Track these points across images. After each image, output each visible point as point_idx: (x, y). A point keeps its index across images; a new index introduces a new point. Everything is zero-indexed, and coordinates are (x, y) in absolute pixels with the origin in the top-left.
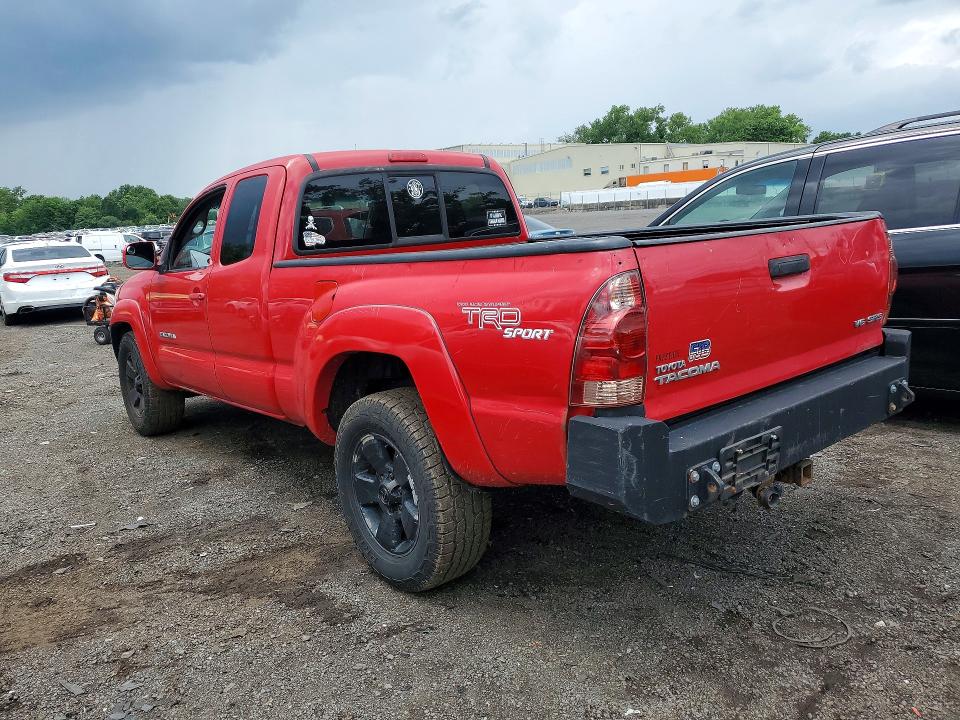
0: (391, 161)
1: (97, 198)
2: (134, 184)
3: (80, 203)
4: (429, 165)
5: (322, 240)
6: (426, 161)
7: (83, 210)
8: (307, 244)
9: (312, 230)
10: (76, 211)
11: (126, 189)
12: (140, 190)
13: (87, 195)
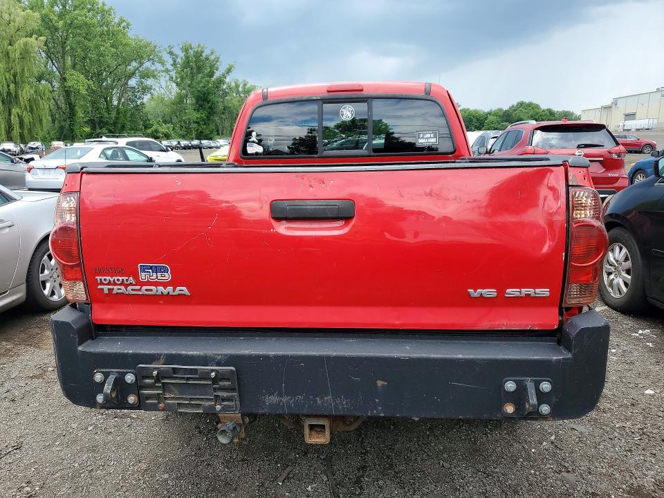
0: (329, 92)
1: (501, 110)
2: (527, 101)
3: (489, 113)
4: (365, 93)
5: (260, 149)
6: (362, 90)
7: (491, 118)
8: (249, 152)
9: (253, 142)
10: (486, 119)
11: (521, 104)
12: (530, 105)
13: (494, 108)
